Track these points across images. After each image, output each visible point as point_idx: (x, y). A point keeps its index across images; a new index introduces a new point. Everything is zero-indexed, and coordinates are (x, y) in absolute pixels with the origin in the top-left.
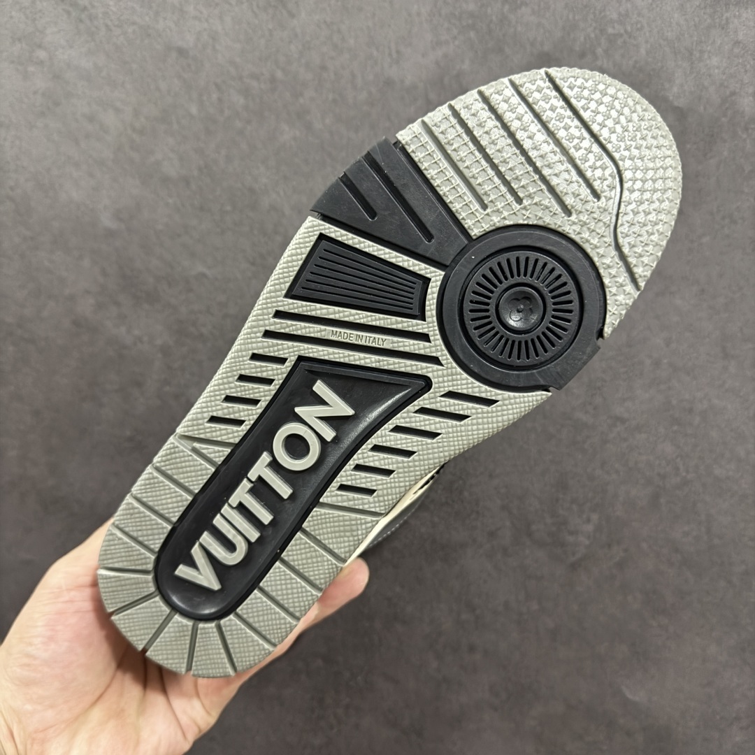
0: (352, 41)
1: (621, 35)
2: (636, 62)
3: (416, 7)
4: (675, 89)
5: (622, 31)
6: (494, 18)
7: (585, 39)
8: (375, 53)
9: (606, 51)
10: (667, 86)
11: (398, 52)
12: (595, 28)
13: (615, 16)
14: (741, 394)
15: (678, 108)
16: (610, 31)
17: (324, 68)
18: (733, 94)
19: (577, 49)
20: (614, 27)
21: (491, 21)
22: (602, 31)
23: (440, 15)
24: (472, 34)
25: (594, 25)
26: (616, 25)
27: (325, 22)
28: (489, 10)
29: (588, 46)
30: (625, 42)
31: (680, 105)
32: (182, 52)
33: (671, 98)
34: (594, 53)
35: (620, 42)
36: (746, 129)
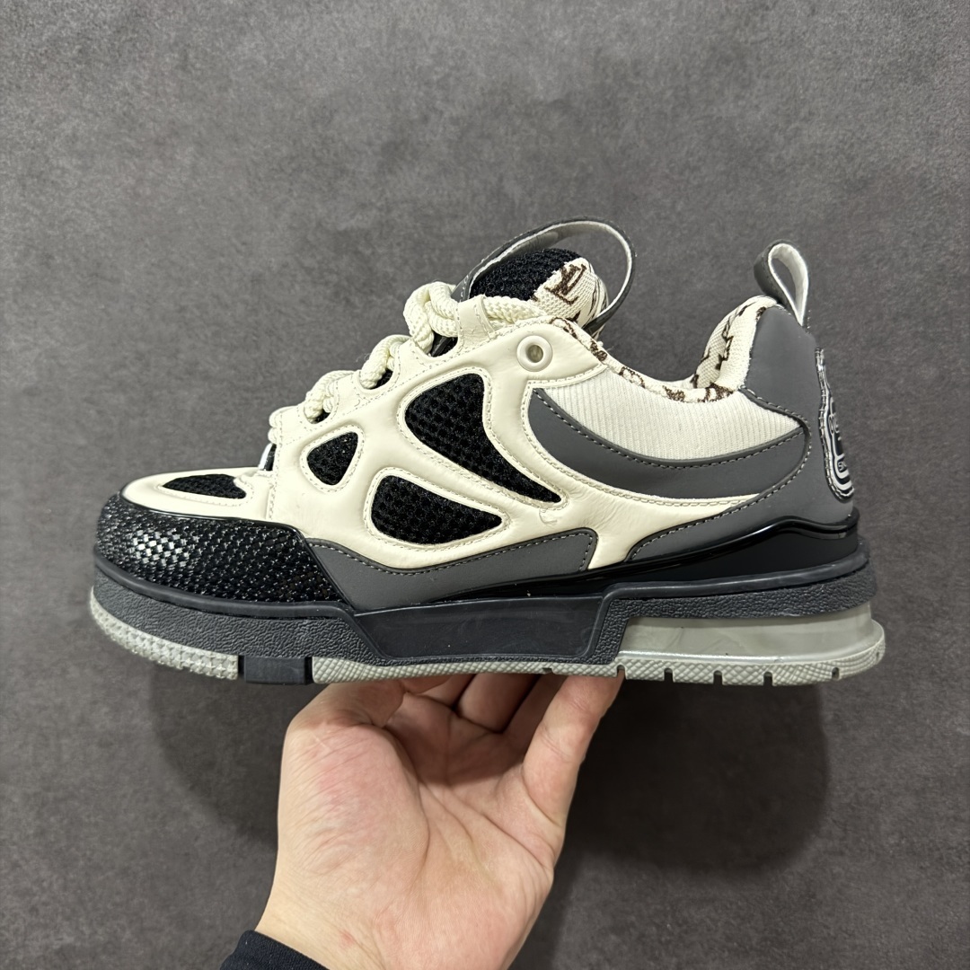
0: (192, 264)
1: (448, 75)
2: (482, 89)
3: (231, 188)
4: (540, 87)
5: (447, 70)
6: (314, 145)
7: (416, 102)
8: (223, 260)
9: (446, 100)
10: (528, 89)
11: (244, 244)
12: (419, 86)
13: (429, 61)
14: (838, 330)
15: (555, 102)
16: (435, 78)
17: (182, 309)
18: (599, 51)
19: (416, 117)
20: (436, 73)
21: (314, 150)
22: (427, 83)
23: (260, 180)
24: (304, 176)
25: (416, 84)
26: (437, 69)
27: (153, 265)
28: (305, 143)
29: (424, 107)
30: (457, 79)
31: (556, 98)
32: (31, 392)
33: (542, 97)
34: (435, 110)
35: (452, 81)
36: (637, 74)
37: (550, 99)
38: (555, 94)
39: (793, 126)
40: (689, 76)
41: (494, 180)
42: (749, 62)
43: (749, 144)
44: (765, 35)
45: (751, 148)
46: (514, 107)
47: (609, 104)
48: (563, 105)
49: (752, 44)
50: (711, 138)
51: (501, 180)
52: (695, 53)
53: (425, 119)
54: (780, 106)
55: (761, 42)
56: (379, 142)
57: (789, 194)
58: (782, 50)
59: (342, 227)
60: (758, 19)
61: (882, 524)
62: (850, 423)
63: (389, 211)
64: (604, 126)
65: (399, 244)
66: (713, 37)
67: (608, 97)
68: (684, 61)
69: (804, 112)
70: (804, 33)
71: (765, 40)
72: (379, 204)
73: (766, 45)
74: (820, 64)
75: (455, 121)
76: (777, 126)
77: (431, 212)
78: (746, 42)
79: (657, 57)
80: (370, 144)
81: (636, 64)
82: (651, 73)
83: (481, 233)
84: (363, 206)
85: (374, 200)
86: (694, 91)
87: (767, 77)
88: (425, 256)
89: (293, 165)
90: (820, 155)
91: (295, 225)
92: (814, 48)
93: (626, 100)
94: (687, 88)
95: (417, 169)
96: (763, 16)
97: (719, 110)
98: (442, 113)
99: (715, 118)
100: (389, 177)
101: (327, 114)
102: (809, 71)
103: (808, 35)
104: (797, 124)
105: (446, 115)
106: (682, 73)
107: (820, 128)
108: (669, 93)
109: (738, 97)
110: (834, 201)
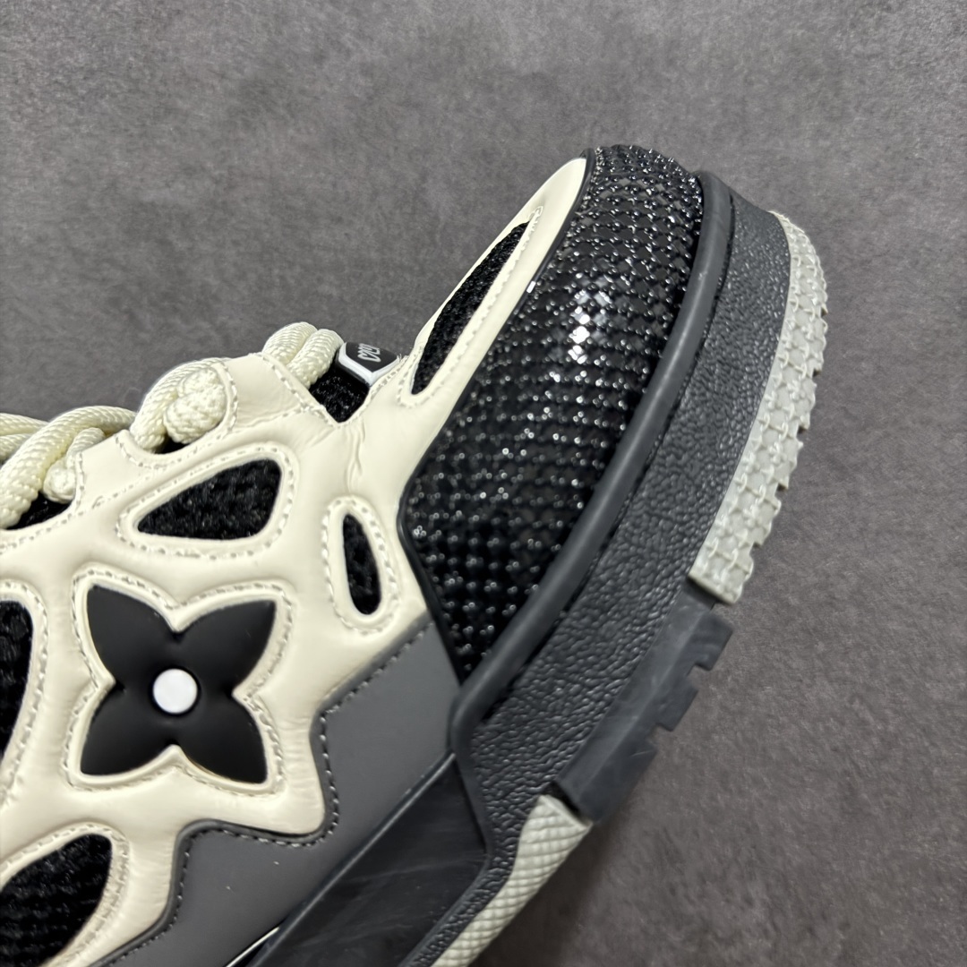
37: (525, 71)
38: (537, 63)
39: (894, 197)
40: (751, 84)
41: (412, 176)
42: (846, 84)
43: (824, 210)
44: (877, 47)
45: (827, 215)
46: (466, 69)
47: (618, 98)
48: (544, 84)
49: (856, 56)
50: (767, 186)
51: (424, 178)
52: (767, 50)
53: (320, 58)
54: (882, 161)
55: (869, 57)
56: (237, 75)
57: (870, 299)
58: (901, 76)
59: (150, 196)
60: (871, 21)
61: (919, 850)
62: (900, 680)
63: (231, 187)
64: (603, 131)
65: (236, 243)
66: (799, 33)
67: (618, 87)
68: (748, 58)
69: (917, 178)
70: (937, 59)
71: (876, 56)
72: (216, 173)
73: (877, 65)
74: (953, 112)
75: (367, 70)
76: (871, 190)
77: (299, 203)
78: (847, 53)
79: (706, 44)
80: (223, 76)
81: (673, 44)
82: (693, 64)
83: (374, 255)
84: (189, 171)
85: (209, 165)
86: (754, 108)
87: (870, 111)
88: (276, 271)
89: (92, 84)
90: (929, 250)
91: (72, 178)
92: (948, 85)
93: (645, 98)
94: (743, 102)
95: (291, 132)
96: (880, 18)
97: (787, 146)
98: (349, 53)
99: (778, 157)
100: (242, 134)
101: (164, 15)
102: (935, 118)
103: (943, 62)
104: (902, 195)
105: (355, 58)
106: (741, 78)
107: (937, 208)
108: (715, 102)
109: (819, 133)
110: (937, 327)
